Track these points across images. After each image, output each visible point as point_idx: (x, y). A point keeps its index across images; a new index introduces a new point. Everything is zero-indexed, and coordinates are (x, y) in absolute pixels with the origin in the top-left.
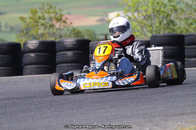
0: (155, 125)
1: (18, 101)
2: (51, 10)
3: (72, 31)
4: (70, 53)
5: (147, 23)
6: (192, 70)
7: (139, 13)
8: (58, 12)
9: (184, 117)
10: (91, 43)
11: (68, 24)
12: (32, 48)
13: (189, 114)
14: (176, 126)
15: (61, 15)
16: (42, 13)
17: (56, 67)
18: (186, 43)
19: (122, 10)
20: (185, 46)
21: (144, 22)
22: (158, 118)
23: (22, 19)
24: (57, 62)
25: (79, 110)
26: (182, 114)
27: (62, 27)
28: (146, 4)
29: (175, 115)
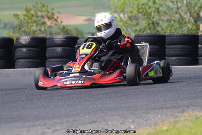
0: (137, 118)
2: (44, 9)
3: (62, 29)
4: (59, 49)
5: (131, 23)
7: (124, 14)
8: (50, 10)
9: (164, 110)
10: (79, 40)
11: (58, 23)
12: (24, 43)
13: (170, 108)
14: (157, 119)
15: (53, 14)
16: (35, 11)
17: (45, 62)
18: (167, 43)
19: (109, 11)
20: (166, 46)
21: (129, 22)
22: (140, 111)
23: (16, 16)
24: (47, 57)
26: (162, 108)
27: (53, 25)
28: (132, 5)
29: (156, 109)
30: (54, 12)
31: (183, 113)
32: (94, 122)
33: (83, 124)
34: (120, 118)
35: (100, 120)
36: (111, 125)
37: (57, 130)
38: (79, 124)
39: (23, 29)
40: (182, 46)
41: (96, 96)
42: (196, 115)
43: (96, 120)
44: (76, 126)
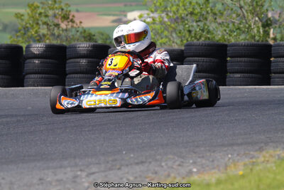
0: (199, 157)
1: (22, 119)
3: (81, 33)
4: (83, 61)
6: (236, 89)
7: (167, 14)
8: (64, 7)
9: (235, 148)
10: (110, 50)
11: (77, 24)
12: (36, 52)
13: (242, 144)
14: (227, 159)
16: (42, 8)
17: (65, 78)
20: (228, 59)
22: (202, 149)
23: (19, 16)
24: (67, 72)
25: (103, 135)
26: (232, 145)
27: (69, 27)
29: (223, 145)
30: (69, 9)
31: (261, 152)
32: (142, 162)
33: (127, 165)
34: (176, 158)
35: (150, 160)
36: (165, 167)
37: (93, 173)
38: (122, 165)
39: (30, 34)
40: (249, 59)
41: (140, 127)
42: (278, 155)
43: (144, 160)
44: (118, 167)
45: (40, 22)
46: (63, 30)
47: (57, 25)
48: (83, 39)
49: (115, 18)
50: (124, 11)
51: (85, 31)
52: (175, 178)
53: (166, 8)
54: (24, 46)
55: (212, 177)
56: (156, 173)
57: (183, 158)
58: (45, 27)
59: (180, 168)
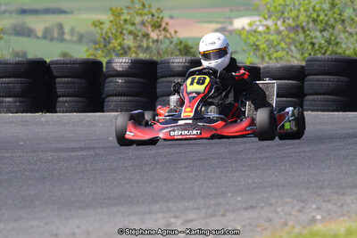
0: (324, 201)
1: (102, 152)
2: (146, 11)
3: (176, 45)
5: (297, 38)
7: (284, 21)
8: (154, 12)
11: (170, 34)
12: (119, 69)
15: (162, 18)
16: (128, 14)
17: (155, 101)
19: (259, 15)
21: (292, 35)
22: (328, 190)
24: (158, 94)
25: (202, 173)
27: (161, 37)
28: (297, 7)
30: (161, 15)
32: (252, 207)
33: (233, 211)
34: (295, 202)
35: (262, 204)
36: (282, 213)
37: (191, 221)
38: (226, 211)
39: (111, 45)
41: (249, 163)
43: (254, 204)
44: (221, 213)
45: (125, 32)
46: (154, 41)
47: (146, 35)
48: (178, 53)
49: (218, 26)
50: (229, 18)
51: (181, 43)
52: (294, 227)
53: (283, 13)
54: (104, 61)
55: (341, 226)
56: (270, 220)
57: (304, 201)
58: (131, 37)
59: (300, 214)
